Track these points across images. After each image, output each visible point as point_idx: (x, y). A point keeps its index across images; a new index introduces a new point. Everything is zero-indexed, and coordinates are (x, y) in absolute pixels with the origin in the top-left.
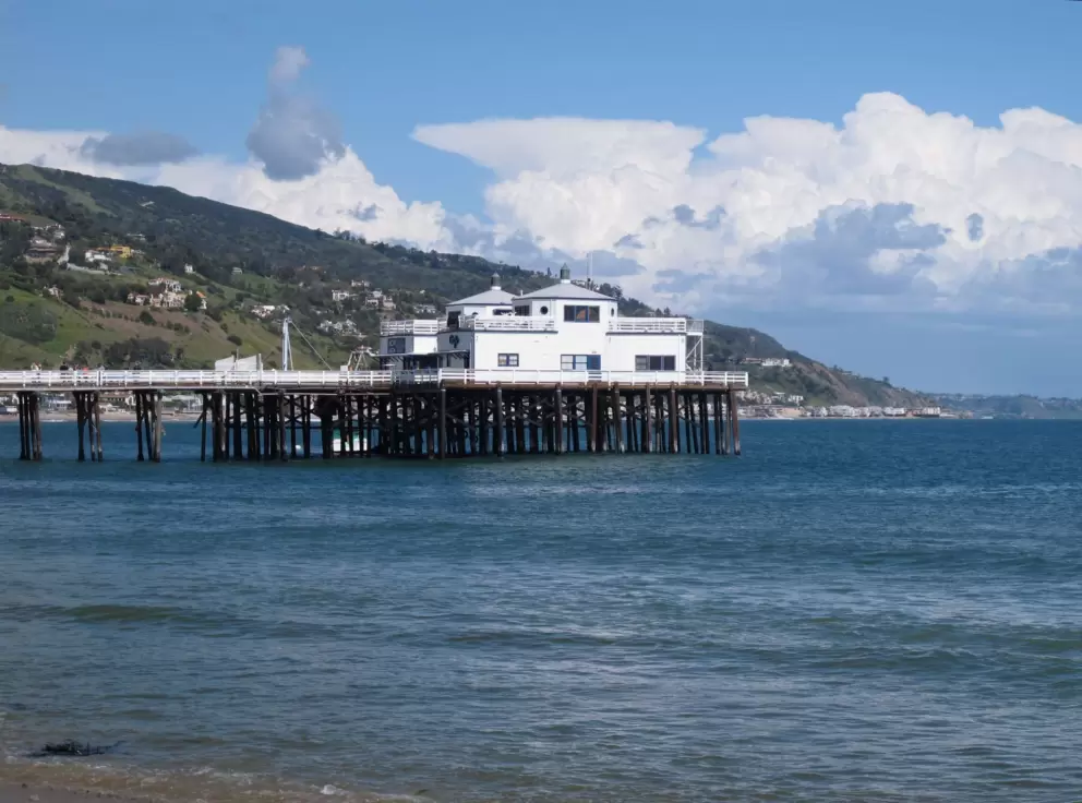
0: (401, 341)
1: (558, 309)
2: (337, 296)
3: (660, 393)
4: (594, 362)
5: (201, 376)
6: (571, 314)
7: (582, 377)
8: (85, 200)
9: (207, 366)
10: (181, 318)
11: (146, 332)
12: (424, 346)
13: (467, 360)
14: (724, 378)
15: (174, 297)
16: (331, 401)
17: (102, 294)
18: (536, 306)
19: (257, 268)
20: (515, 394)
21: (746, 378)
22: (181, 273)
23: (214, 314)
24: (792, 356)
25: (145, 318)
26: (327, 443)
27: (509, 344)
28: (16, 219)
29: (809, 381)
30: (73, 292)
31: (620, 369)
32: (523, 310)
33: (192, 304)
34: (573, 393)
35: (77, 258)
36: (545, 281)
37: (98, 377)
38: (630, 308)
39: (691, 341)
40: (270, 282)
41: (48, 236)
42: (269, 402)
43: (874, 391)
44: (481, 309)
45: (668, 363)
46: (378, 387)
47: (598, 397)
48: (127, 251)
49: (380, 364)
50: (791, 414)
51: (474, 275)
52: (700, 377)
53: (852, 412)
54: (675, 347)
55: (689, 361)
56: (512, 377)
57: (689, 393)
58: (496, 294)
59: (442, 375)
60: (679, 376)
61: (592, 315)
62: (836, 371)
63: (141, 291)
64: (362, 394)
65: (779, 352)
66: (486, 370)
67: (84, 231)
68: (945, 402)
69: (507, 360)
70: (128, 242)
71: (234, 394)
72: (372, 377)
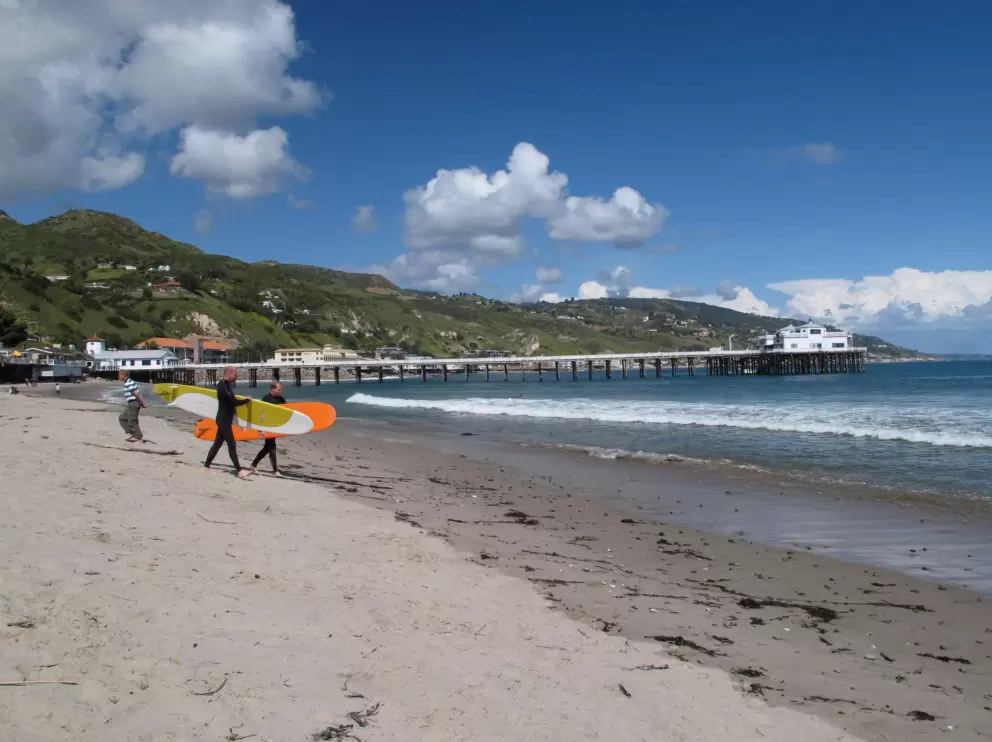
0: (764, 341)
1: (808, 330)
2: (752, 331)
3: (840, 354)
4: (819, 346)
5: (706, 353)
6: (812, 332)
7: (816, 350)
8: (682, 308)
9: (708, 350)
10: (708, 339)
11: (697, 343)
12: (770, 342)
13: (782, 346)
14: (860, 349)
15: (706, 333)
16: (743, 360)
17: (685, 333)
18: (802, 330)
19: (729, 325)
20: (797, 356)
21: (865, 349)
22: (707, 327)
23: (717, 337)
24: (887, 344)
25: (698, 339)
26: (742, 371)
27: (794, 341)
28: (662, 313)
29: (892, 351)
30: (677, 333)
31: (828, 347)
32: (798, 331)
33: (711, 335)
34: (814, 355)
35: (679, 323)
36: (804, 323)
37: (677, 354)
38: (830, 329)
39: (849, 339)
40: (733, 328)
41: (670, 317)
42: (724, 360)
43: (912, 353)
44: (786, 332)
45: (842, 345)
46: (756, 355)
47: (822, 357)
48: (692, 321)
49: (758, 348)
50: (887, 361)
51: (784, 323)
52: (852, 349)
53: (905, 360)
54: (844, 340)
55: (848, 343)
56: (795, 350)
57: (848, 354)
58: (791, 327)
59: (775, 350)
60: (845, 349)
61: (819, 332)
62: (902, 348)
63: (696, 332)
64: (753, 357)
65: (882, 342)
66: (788, 348)
67: (681, 316)
68: (935, 356)
69: (794, 346)
70: (693, 319)
71: (716, 358)
72: (755, 352)
